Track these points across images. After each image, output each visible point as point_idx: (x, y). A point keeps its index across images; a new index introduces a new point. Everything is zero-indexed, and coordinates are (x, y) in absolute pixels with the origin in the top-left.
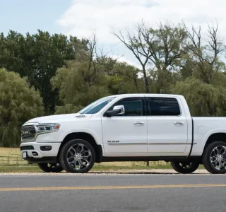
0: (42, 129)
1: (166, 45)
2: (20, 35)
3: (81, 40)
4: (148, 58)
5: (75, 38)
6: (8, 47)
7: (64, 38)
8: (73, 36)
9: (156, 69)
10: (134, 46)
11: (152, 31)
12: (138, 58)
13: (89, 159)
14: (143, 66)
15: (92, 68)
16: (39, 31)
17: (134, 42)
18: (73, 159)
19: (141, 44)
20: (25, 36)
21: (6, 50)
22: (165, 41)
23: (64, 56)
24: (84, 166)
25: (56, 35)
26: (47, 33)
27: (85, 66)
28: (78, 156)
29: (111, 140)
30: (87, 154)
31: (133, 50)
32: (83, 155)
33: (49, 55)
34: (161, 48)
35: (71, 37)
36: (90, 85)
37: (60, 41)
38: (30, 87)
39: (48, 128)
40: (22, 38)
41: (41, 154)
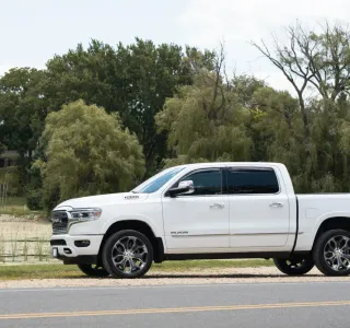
0: (76, 216)
1: (335, 59)
2: (108, 47)
3: (203, 53)
4: (306, 80)
5: (194, 49)
6: (90, 66)
7: (176, 49)
8: (191, 47)
9: (320, 97)
10: (285, 62)
11: (313, 37)
12: (292, 81)
13: (144, 258)
14: (300, 93)
15: (219, 98)
16: (137, 39)
17: (286, 56)
18: (122, 258)
19: (295, 59)
20: (116, 49)
21: (86, 71)
22: (334, 52)
23: (177, 78)
24: (138, 269)
25: (165, 47)
26: (150, 43)
27: (208, 94)
28: (128, 254)
29: (177, 230)
30: (141, 250)
31: (282, 69)
32: (136, 252)
33: (154, 78)
34: (327, 63)
35: (188, 49)
36: (217, 125)
37: (171, 55)
38: (123, 129)
39: (86, 215)
40: (111, 52)
41: (77, 251)
